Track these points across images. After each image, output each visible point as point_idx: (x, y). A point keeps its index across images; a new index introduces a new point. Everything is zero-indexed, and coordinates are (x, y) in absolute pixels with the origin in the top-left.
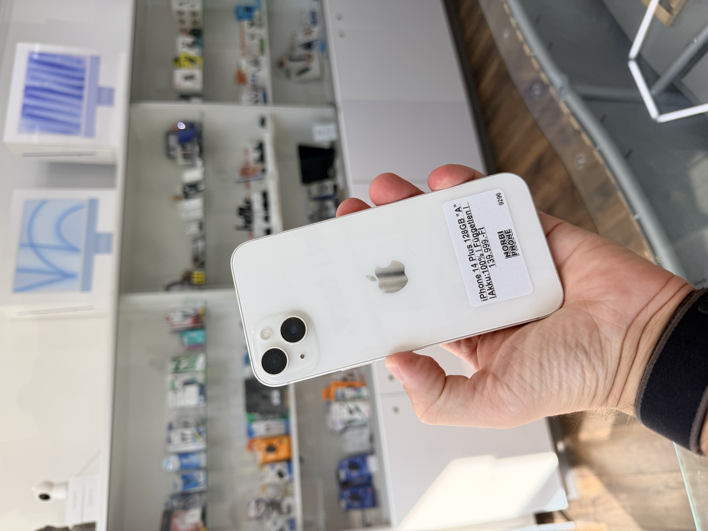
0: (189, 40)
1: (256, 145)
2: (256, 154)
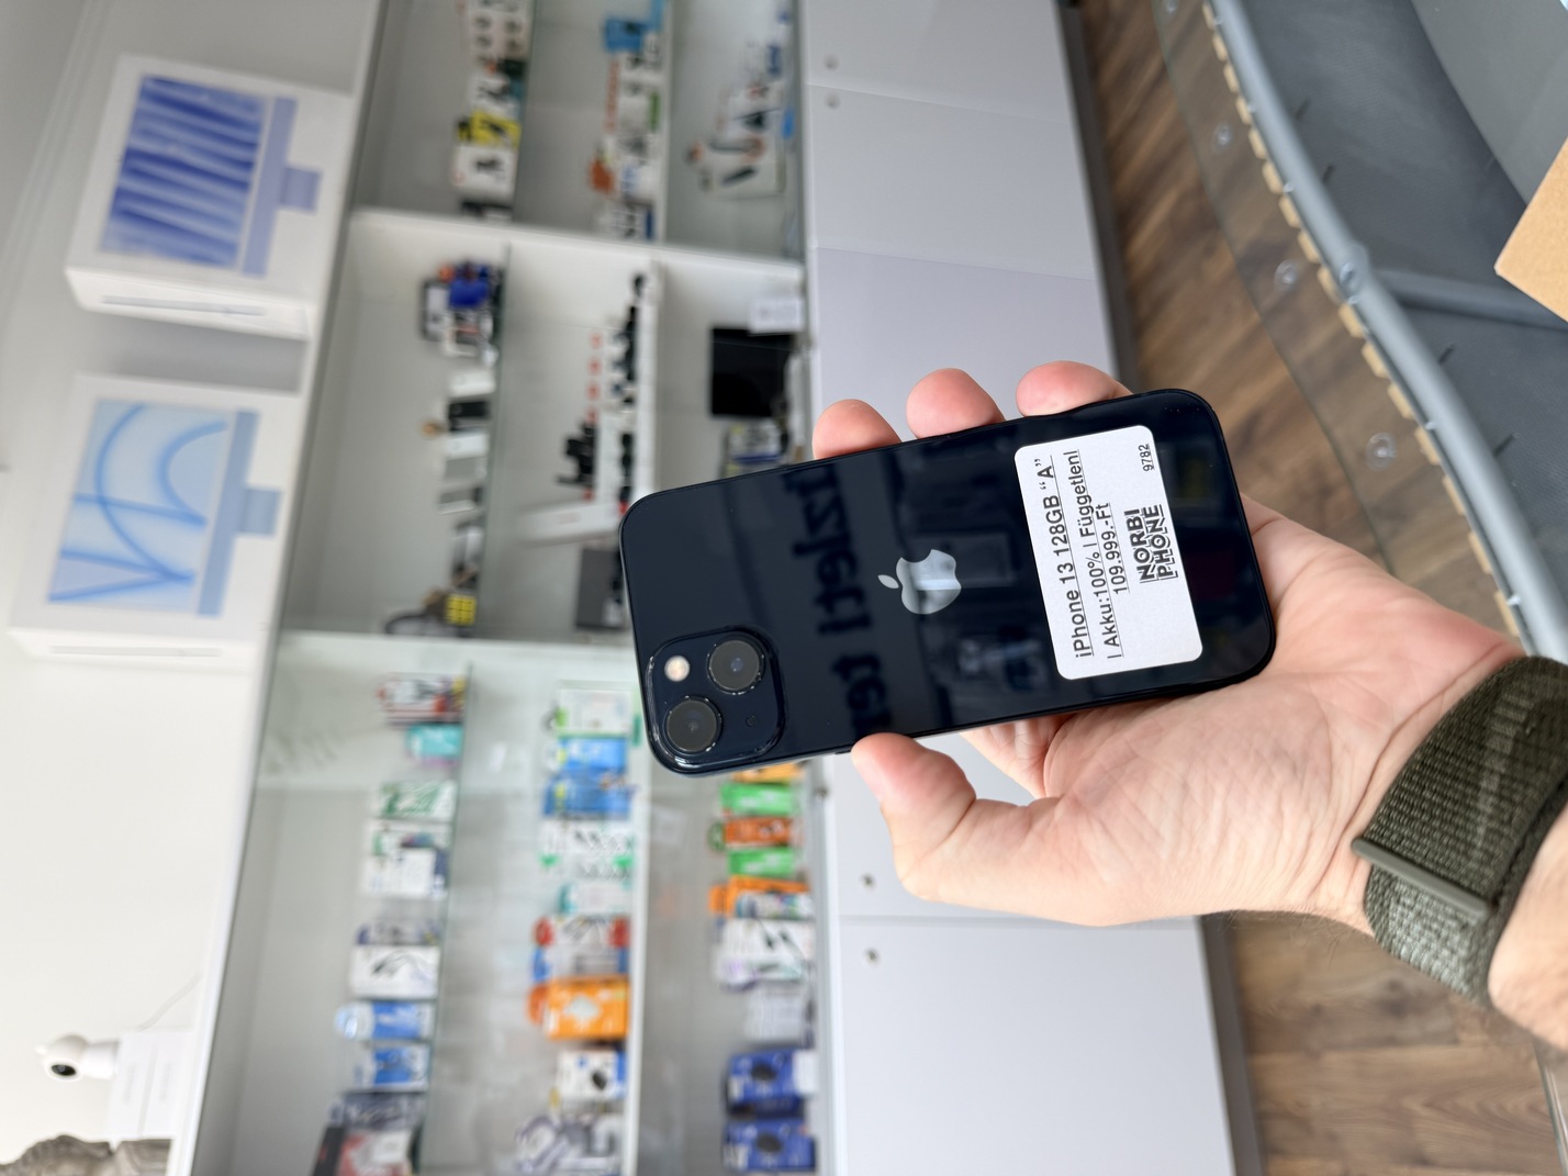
0: (496, 82)
1: (618, 327)
2: (617, 350)
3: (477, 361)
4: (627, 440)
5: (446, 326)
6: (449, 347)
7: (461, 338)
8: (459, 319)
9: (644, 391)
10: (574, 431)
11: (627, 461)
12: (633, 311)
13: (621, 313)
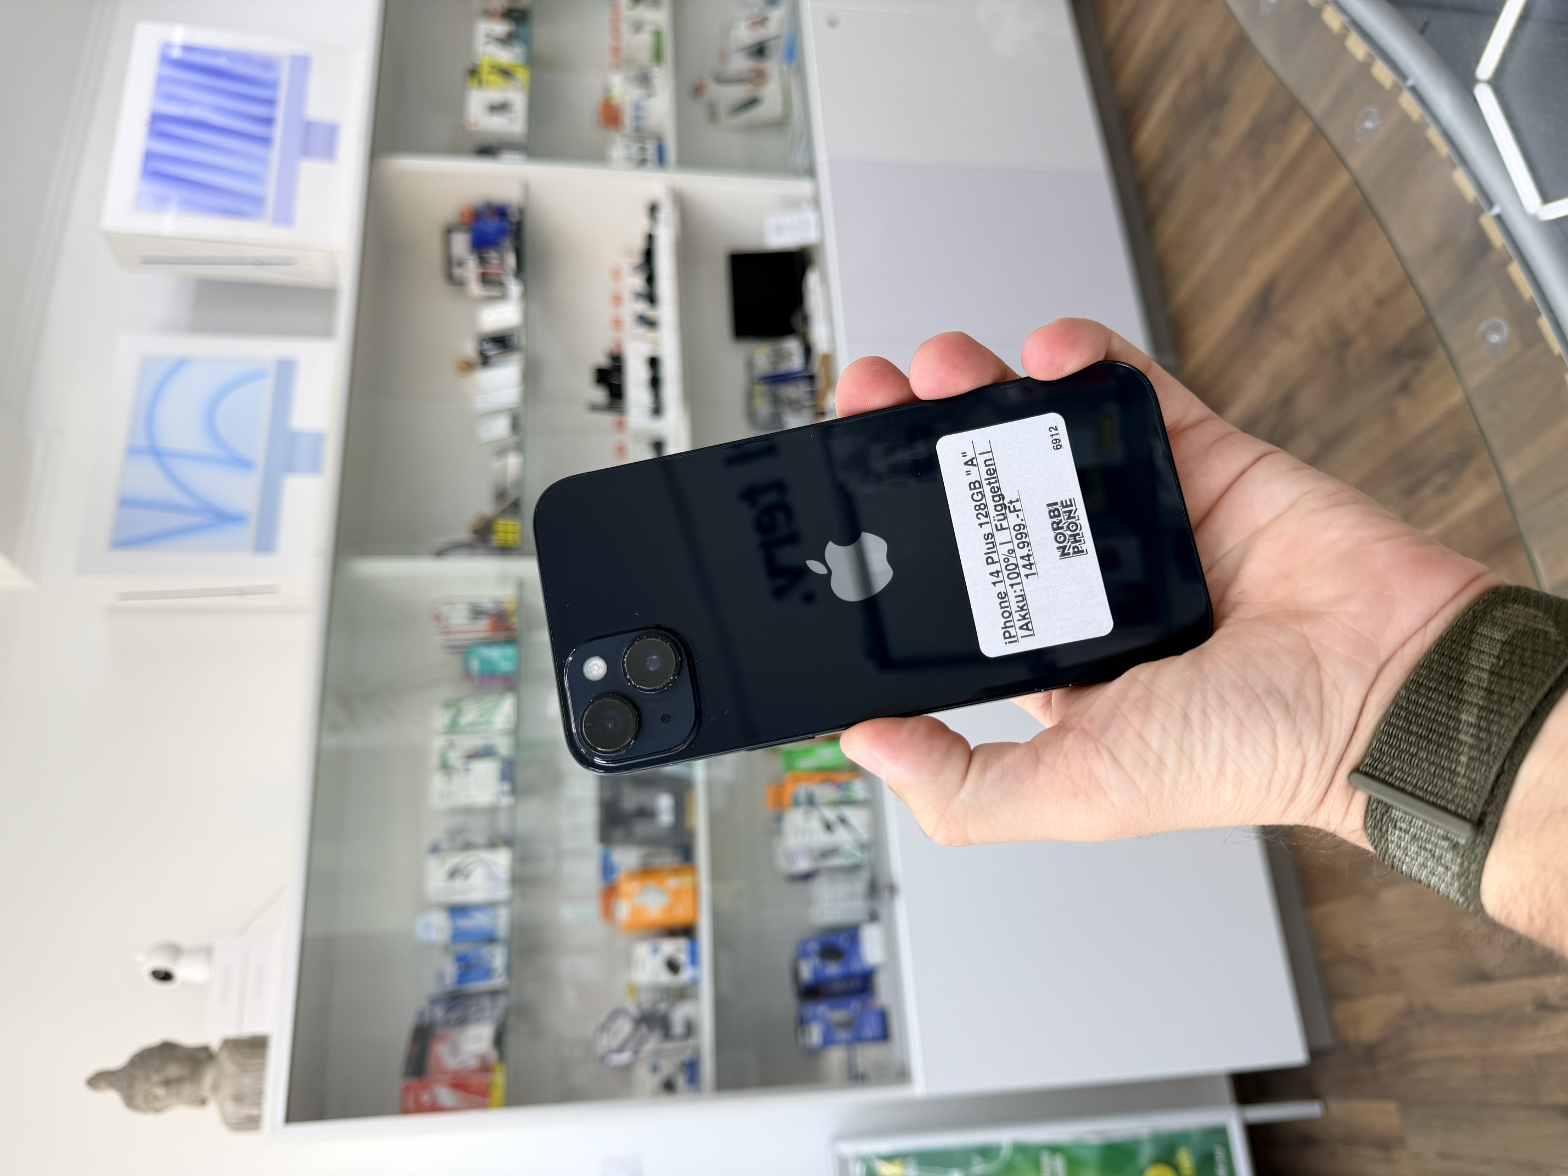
0: (501, 28)
1: (638, 259)
2: (637, 282)
3: (503, 297)
4: (654, 363)
5: (471, 270)
6: (475, 288)
7: (485, 279)
8: (482, 261)
9: (667, 312)
10: (602, 360)
11: (655, 383)
12: (650, 238)
13: (639, 244)
